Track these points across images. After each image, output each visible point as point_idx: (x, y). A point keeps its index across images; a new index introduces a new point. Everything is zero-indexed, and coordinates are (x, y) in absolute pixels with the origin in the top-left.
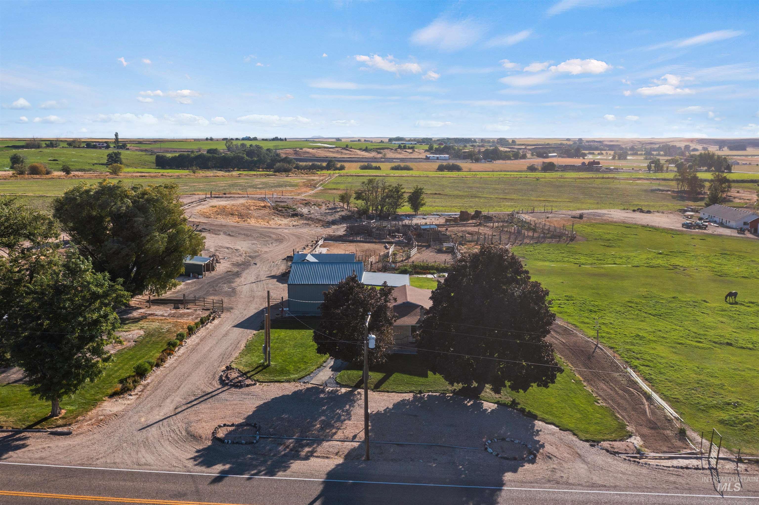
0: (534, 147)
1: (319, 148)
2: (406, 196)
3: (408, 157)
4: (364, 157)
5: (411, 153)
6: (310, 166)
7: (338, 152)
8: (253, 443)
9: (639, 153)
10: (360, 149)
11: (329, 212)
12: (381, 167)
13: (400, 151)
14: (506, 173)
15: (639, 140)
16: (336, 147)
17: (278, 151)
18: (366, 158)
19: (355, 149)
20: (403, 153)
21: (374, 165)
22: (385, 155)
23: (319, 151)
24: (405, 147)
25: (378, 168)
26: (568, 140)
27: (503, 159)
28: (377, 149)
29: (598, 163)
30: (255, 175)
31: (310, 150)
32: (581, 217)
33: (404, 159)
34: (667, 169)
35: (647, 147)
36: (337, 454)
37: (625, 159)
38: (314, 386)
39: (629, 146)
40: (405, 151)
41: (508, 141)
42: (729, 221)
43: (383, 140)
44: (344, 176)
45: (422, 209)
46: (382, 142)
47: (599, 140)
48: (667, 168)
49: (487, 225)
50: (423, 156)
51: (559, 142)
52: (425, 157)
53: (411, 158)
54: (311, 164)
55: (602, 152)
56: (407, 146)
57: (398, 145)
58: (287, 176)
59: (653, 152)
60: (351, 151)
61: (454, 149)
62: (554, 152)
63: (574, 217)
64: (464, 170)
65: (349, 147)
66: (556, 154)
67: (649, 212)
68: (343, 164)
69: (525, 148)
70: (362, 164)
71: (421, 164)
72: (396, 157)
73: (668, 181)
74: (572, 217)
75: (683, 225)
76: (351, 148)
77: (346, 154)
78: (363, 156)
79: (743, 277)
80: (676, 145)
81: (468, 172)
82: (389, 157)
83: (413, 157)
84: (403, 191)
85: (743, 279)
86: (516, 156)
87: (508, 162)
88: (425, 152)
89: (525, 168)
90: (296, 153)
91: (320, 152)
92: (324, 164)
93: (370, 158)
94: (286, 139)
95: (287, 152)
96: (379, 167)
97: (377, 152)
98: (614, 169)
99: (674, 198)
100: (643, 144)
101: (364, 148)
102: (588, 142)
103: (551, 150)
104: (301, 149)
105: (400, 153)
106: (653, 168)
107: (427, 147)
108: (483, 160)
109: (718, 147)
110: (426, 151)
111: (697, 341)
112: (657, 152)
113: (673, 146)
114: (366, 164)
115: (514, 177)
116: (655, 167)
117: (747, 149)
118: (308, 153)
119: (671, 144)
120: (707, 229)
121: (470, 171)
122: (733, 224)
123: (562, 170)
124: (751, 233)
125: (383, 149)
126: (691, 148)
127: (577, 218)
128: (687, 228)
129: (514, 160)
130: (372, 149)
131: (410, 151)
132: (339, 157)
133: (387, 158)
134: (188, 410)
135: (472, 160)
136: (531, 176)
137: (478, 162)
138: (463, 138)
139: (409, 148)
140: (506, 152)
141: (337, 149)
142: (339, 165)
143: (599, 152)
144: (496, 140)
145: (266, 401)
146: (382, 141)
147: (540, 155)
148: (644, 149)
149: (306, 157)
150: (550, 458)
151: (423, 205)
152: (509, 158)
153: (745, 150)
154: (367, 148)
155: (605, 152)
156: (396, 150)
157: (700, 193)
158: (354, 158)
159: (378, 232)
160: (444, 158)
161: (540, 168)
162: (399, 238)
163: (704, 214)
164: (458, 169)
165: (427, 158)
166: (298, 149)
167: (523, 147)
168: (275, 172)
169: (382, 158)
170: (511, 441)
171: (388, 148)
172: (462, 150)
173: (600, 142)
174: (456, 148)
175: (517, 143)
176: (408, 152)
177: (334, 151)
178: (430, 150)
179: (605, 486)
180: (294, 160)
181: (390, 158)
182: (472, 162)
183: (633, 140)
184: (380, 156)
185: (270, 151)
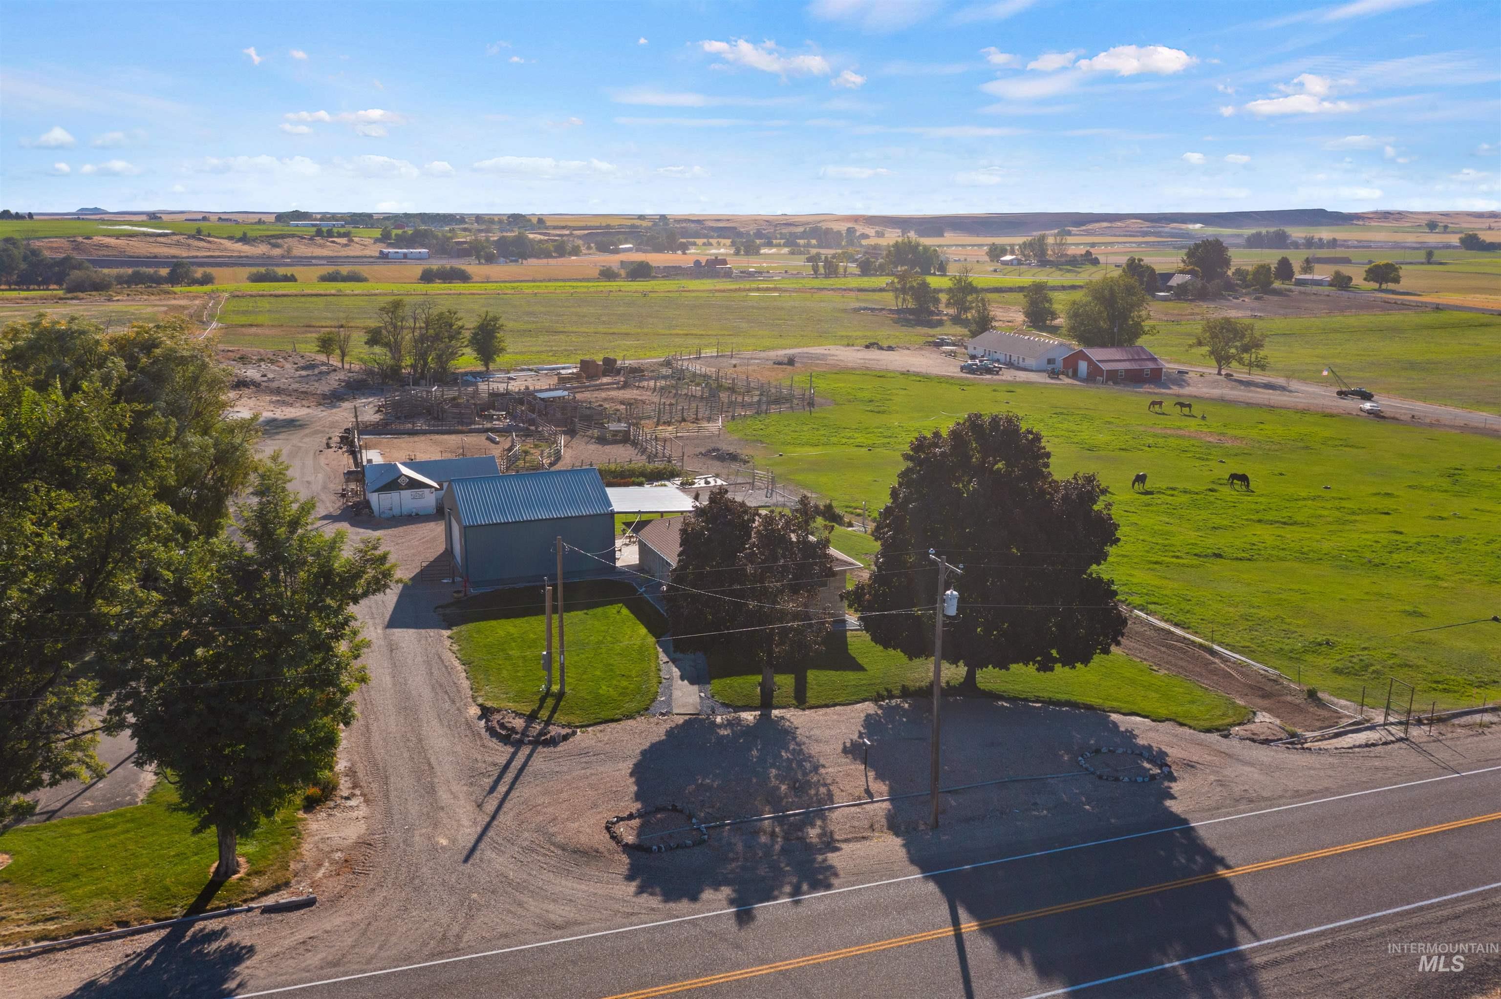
0: (586, 232)
1: (131, 235)
2: (467, 334)
3: (340, 254)
4: (242, 254)
5: (346, 245)
6: (129, 276)
7: (178, 244)
8: (704, 841)
9: (774, 241)
10: (230, 238)
11: (308, 375)
12: (297, 276)
13: (321, 241)
14: (575, 284)
15: (765, 218)
16: (173, 234)
17: (36, 244)
18: (247, 257)
19: (217, 238)
20: (329, 246)
21: (281, 271)
22: (289, 250)
23: (134, 243)
24: (330, 234)
25: (292, 279)
26: (641, 217)
27: (537, 256)
28: (267, 236)
29: (724, 262)
30: (26, 299)
31: (112, 241)
32: (791, 362)
33: (332, 257)
34: (845, 271)
35: (784, 231)
36: (872, 827)
37: (757, 253)
38: (687, 717)
39: (752, 229)
40: (333, 242)
41: (530, 220)
42: (1024, 359)
43: (264, 218)
44: (243, 297)
45: (501, 360)
46: (260, 222)
47: (696, 219)
48: (845, 269)
49: (641, 385)
50: (374, 250)
51: (629, 222)
52: (377, 254)
53: (348, 257)
54: (130, 271)
55: (711, 240)
56: (335, 230)
57: (315, 229)
58: (109, 300)
59: (798, 241)
60: (209, 242)
61: (436, 237)
62: (626, 242)
63: (780, 363)
64: (476, 279)
65: (205, 232)
66: (631, 246)
67: (890, 348)
68: (209, 270)
69: (571, 234)
70: (254, 270)
71: (376, 267)
72: (314, 255)
73: (867, 293)
74: (775, 363)
75: (962, 368)
76: (209, 235)
77: (199, 249)
78: (240, 252)
79: (1120, 449)
80: (833, 227)
81: (483, 282)
82: (299, 254)
83: (352, 254)
84: (460, 323)
85: (1123, 453)
86: (561, 250)
87: (552, 261)
88: (375, 243)
89: (595, 273)
90: (77, 247)
91: (136, 244)
92: (164, 272)
93: (258, 257)
94: (30, 215)
95: (55, 245)
96: (292, 275)
97: (270, 244)
98: (756, 272)
99: (896, 322)
100: (776, 226)
101: (239, 234)
102: (678, 221)
103: (621, 237)
104: (88, 238)
105: (322, 246)
106: (822, 271)
107: (377, 233)
108: (502, 259)
109: (899, 231)
110: (377, 240)
111: (1173, 557)
112: (806, 241)
113: (827, 229)
114: (263, 270)
115: (596, 292)
116: (824, 267)
117: (945, 235)
118: (107, 247)
119: (824, 226)
120: (1000, 373)
121: (488, 282)
122: (1030, 362)
123: (663, 277)
124: (1067, 376)
125: (283, 237)
126: (858, 234)
127: (785, 364)
128: (969, 373)
129: (559, 257)
130: (257, 238)
131: (344, 241)
132: (185, 254)
133: (295, 257)
134: (507, 805)
135: (478, 257)
136: (628, 289)
137: (491, 263)
138: (438, 215)
139: (340, 235)
140: (541, 241)
141: (175, 238)
142: (199, 273)
143: (705, 240)
144: (505, 218)
145: (634, 761)
146: (260, 219)
147: (603, 248)
148: (778, 236)
149: (104, 256)
150: (1192, 767)
151: (502, 350)
152: (548, 255)
153: (942, 236)
154: (245, 234)
155: (716, 240)
156: (311, 239)
157: (932, 313)
158: (219, 257)
159: (455, 410)
160: (418, 256)
161: (623, 273)
162: (499, 419)
163: (975, 348)
164: (464, 277)
165: (384, 256)
166: (80, 239)
167: (567, 232)
168: (69, 290)
169: (283, 257)
170: (1110, 751)
171: (293, 236)
172: (452, 238)
173: (698, 222)
174: (440, 234)
175: (548, 224)
176: (339, 244)
177: (169, 241)
178: (385, 238)
179: (1313, 792)
180: (87, 264)
181: (301, 257)
182: (480, 263)
183: (757, 218)
184: (277, 252)
185: (14, 244)
